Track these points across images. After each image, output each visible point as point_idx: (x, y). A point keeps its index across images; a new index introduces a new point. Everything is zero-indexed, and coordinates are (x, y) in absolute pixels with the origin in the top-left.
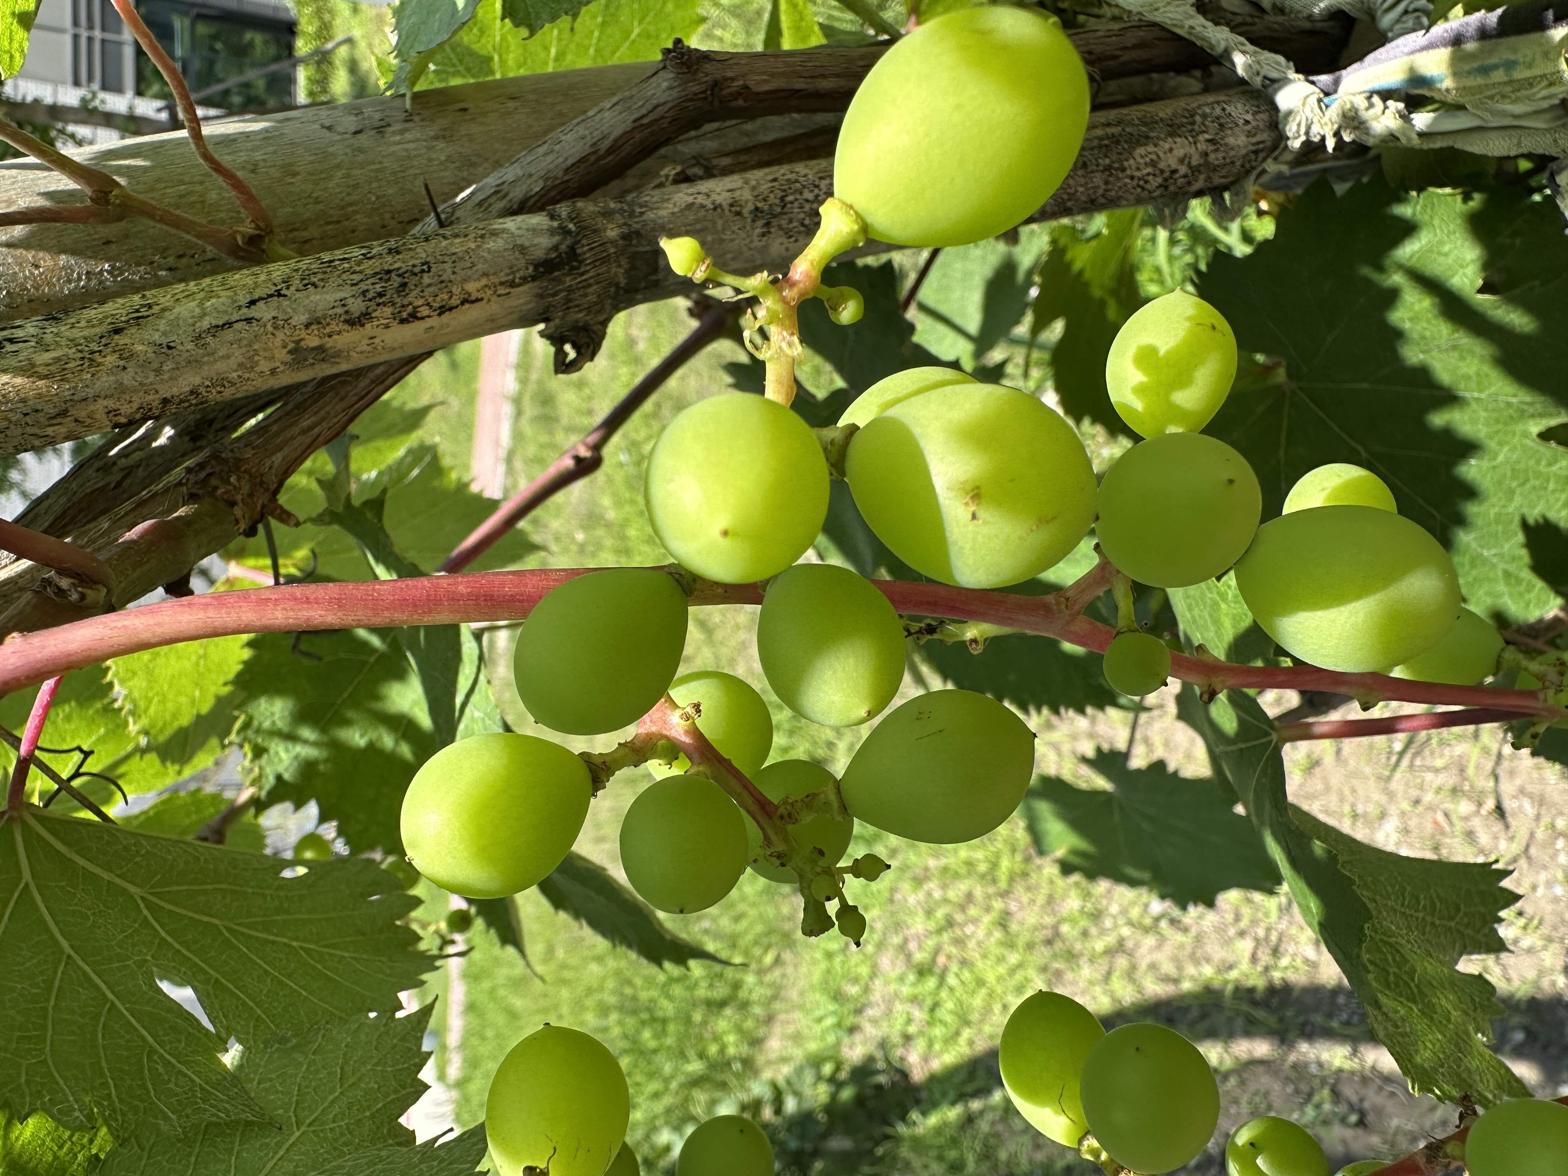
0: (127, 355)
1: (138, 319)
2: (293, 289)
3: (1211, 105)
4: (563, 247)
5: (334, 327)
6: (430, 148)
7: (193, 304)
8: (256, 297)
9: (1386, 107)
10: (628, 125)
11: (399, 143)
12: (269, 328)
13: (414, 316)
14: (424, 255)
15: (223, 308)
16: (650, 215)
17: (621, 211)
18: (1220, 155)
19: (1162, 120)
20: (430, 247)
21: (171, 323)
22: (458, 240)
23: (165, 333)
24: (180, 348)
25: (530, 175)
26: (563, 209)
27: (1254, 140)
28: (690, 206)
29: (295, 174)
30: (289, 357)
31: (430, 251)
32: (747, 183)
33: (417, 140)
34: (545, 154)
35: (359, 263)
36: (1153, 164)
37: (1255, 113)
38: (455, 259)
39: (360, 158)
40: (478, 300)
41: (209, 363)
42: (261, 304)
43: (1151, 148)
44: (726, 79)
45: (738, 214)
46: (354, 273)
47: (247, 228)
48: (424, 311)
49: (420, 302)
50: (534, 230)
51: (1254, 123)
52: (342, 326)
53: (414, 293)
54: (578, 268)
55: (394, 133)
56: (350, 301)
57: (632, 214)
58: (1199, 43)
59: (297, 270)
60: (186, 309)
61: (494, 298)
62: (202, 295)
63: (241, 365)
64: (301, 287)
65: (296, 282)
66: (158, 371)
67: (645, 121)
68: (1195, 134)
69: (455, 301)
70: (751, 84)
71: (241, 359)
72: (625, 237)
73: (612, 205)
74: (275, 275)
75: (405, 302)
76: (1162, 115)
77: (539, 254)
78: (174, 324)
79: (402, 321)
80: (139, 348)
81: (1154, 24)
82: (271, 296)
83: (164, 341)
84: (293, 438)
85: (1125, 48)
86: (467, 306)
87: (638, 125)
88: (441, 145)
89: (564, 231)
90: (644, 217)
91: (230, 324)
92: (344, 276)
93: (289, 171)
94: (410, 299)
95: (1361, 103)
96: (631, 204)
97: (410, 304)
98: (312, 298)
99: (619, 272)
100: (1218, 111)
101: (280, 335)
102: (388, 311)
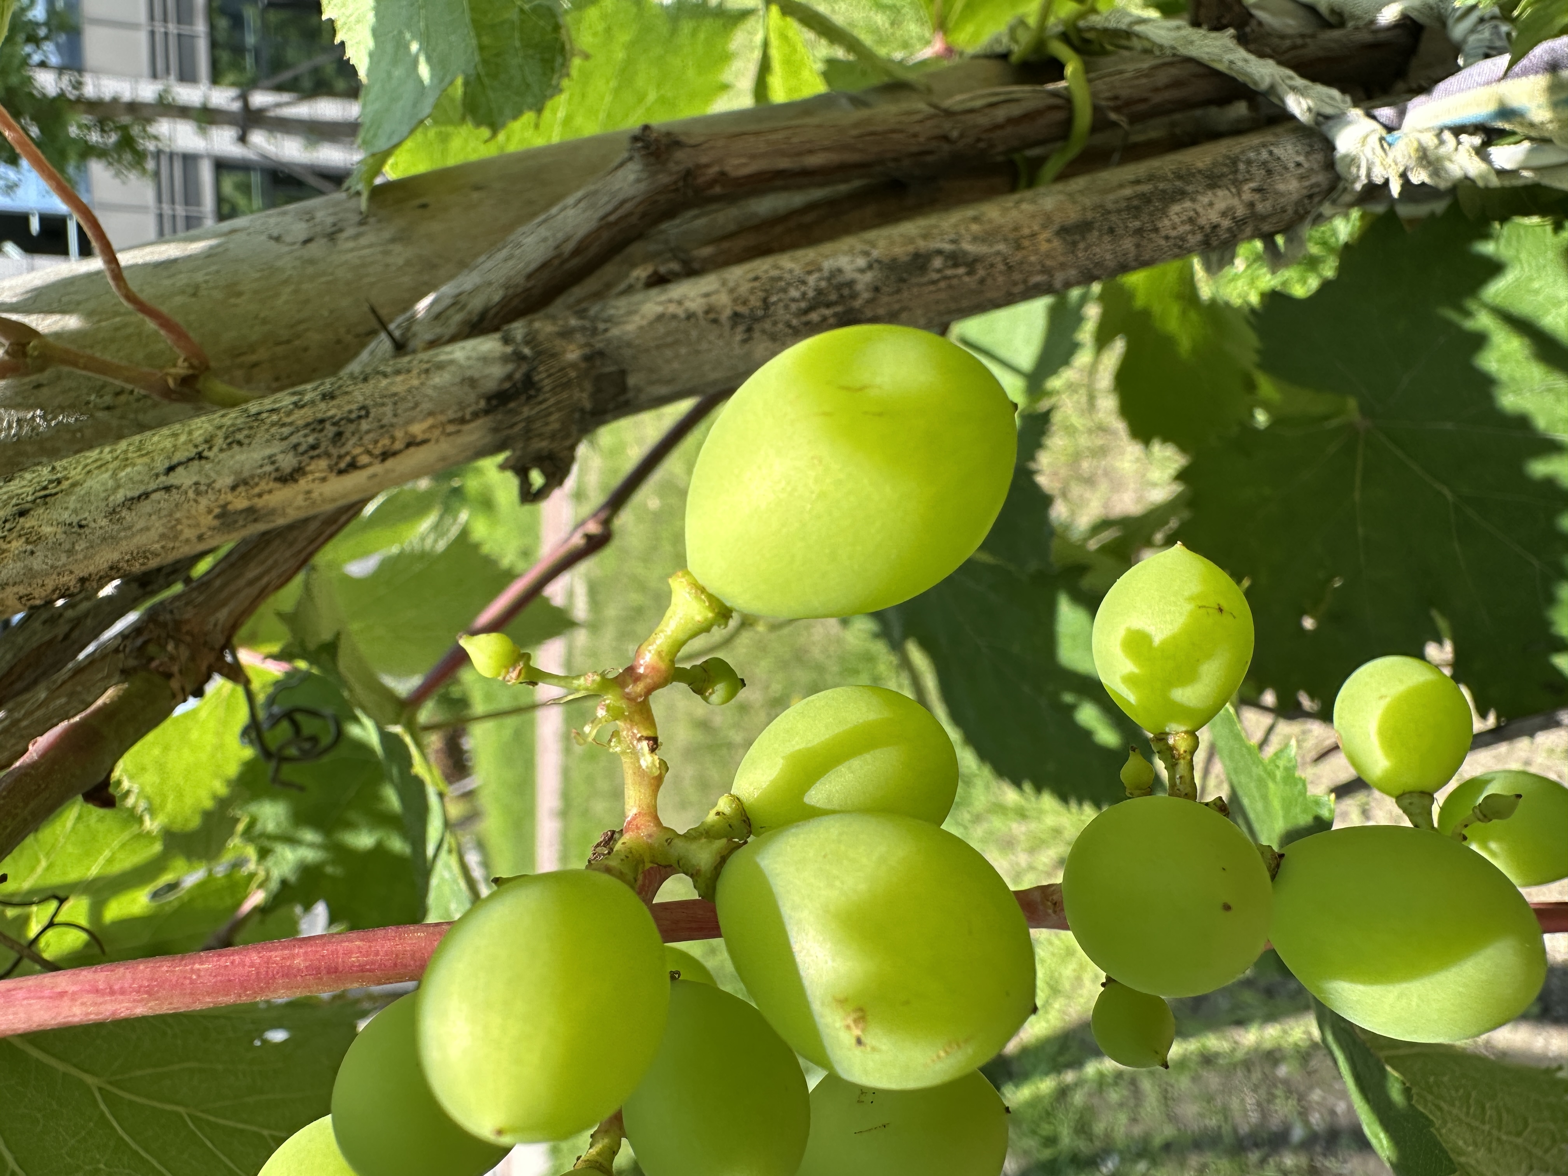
0: (33, 539)
1: (45, 497)
2: (215, 449)
3: (1256, 149)
4: (518, 376)
5: (263, 486)
6: (386, 253)
7: (106, 476)
8: (175, 460)
9: (1459, 143)
10: (593, 224)
11: (352, 250)
12: (191, 494)
13: (353, 466)
14: (361, 398)
15: (139, 478)
16: (615, 332)
17: (583, 329)
18: (1268, 204)
19: (1200, 171)
20: (368, 388)
21: (81, 500)
22: (399, 378)
23: (75, 511)
24: (93, 525)
25: (490, 284)
26: (518, 329)
27: (1307, 183)
28: (660, 318)
29: (239, 294)
30: (216, 523)
31: (368, 393)
32: (724, 283)
33: (371, 246)
34: (506, 260)
35: (289, 413)
36: (1191, 220)
37: (1308, 154)
38: (396, 399)
39: (310, 270)
40: (425, 442)
41: (126, 537)
42: (180, 470)
43: (1188, 204)
44: (699, 167)
45: (715, 321)
46: (284, 425)
47: (181, 368)
48: (364, 459)
49: (358, 451)
50: (485, 360)
51: (1306, 165)
52: (272, 485)
53: (351, 442)
54: (535, 397)
55: (347, 239)
56: (280, 457)
57: (594, 331)
58: (1240, 78)
59: (220, 427)
60: (99, 482)
61: (443, 439)
62: (116, 463)
63: (163, 536)
64: (224, 446)
65: (219, 442)
66: (70, 552)
67: (612, 218)
68: (1237, 184)
69: (398, 445)
70: (728, 169)
71: (161, 530)
72: (588, 358)
73: (573, 322)
74: (196, 434)
75: (343, 451)
76: (1200, 165)
77: (491, 386)
78: (85, 500)
79: (341, 472)
80: (47, 530)
81: (1189, 60)
82: (191, 460)
83: (75, 519)
84: (238, 591)
85: (1156, 90)
86: (412, 450)
87: (605, 224)
88: (397, 248)
89: (518, 357)
90: (609, 335)
91: (146, 495)
92: (273, 430)
93: (233, 290)
94: (349, 446)
95: (1430, 140)
96: (594, 319)
97: (347, 453)
98: (238, 457)
99: (583, 397)
100: (1265, 155)
101: (204, 502)
102: (323, 463)
